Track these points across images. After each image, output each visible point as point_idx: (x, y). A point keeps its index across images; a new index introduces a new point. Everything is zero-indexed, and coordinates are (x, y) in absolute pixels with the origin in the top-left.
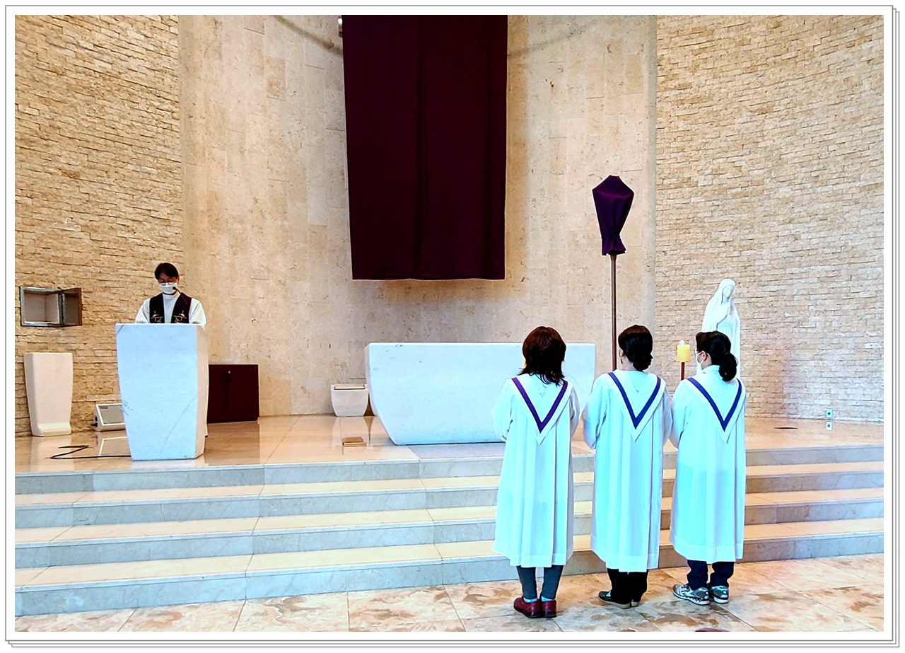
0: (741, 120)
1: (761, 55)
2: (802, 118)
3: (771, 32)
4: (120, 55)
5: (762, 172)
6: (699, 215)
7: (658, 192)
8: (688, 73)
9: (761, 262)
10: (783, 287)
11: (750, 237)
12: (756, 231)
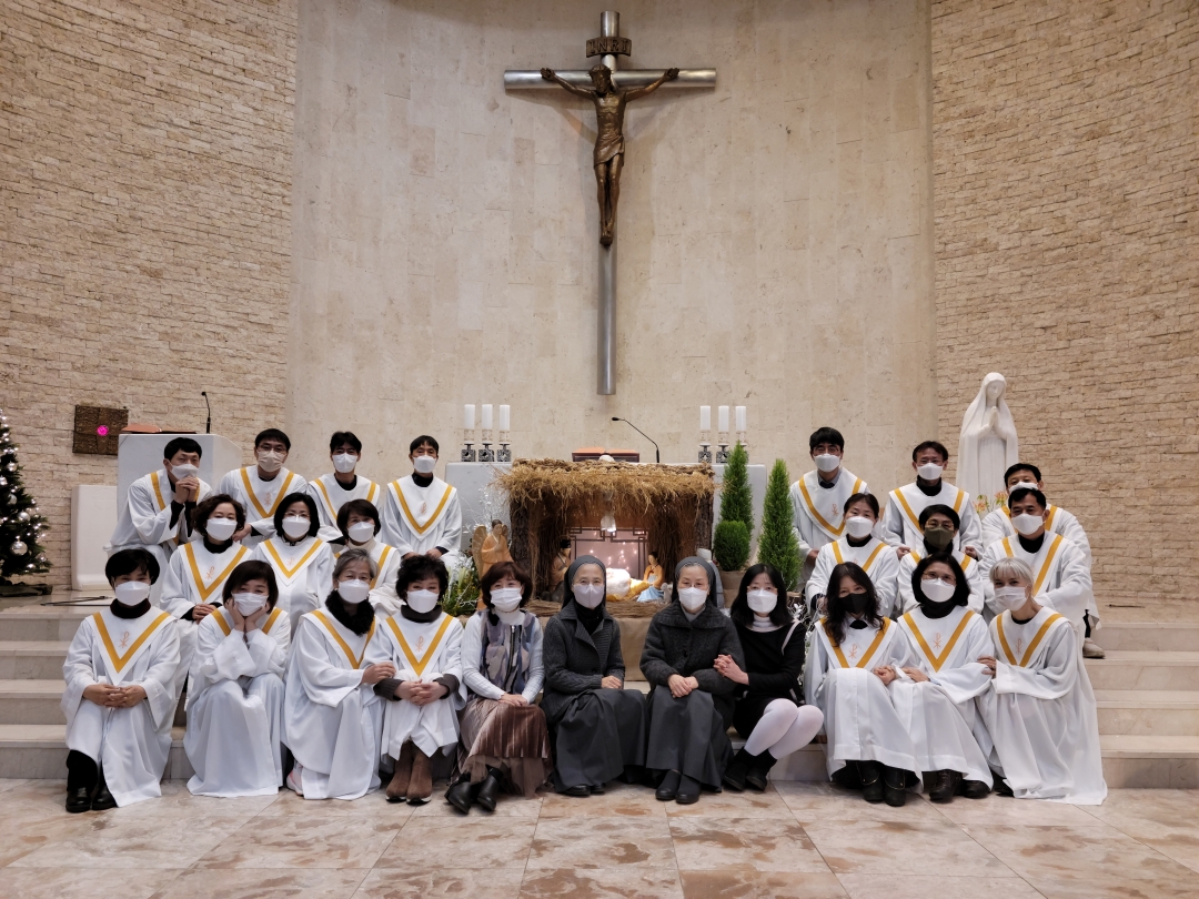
0: (1061, 151)
1: (1087, 57)
2: (1154, 141)
3: (1100, 24)
4: (221, 132)
5: (1096, 222)
6: (1002, 291)
7: (937, 262)
8: (979, 94)
9: (1103, 355)
10: (1141, 392)
11: (1084, 318)
12: (1093, 310)
